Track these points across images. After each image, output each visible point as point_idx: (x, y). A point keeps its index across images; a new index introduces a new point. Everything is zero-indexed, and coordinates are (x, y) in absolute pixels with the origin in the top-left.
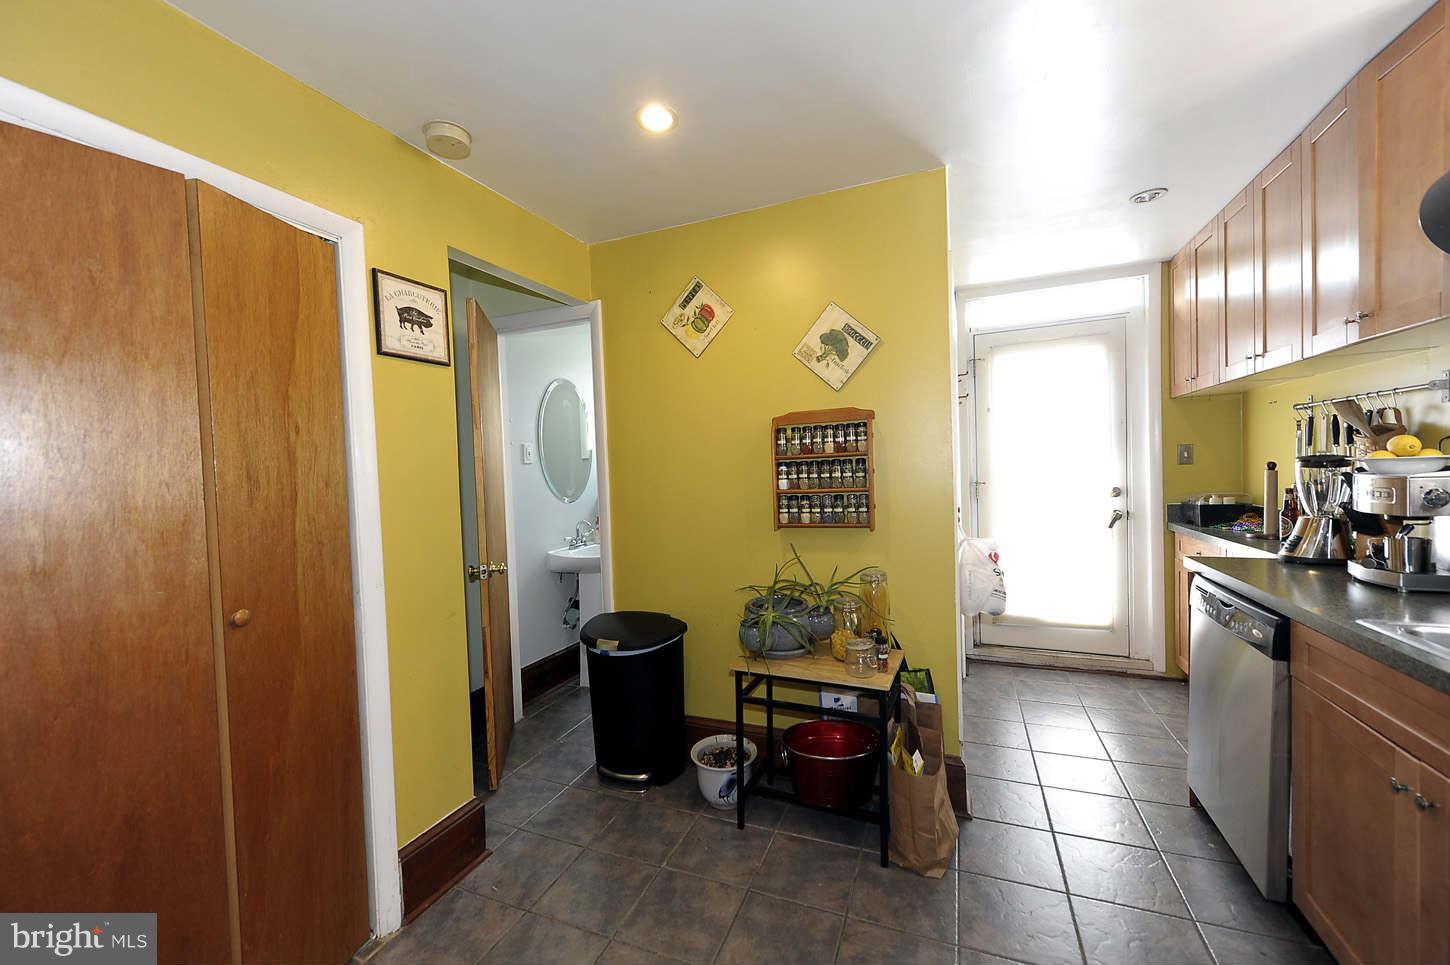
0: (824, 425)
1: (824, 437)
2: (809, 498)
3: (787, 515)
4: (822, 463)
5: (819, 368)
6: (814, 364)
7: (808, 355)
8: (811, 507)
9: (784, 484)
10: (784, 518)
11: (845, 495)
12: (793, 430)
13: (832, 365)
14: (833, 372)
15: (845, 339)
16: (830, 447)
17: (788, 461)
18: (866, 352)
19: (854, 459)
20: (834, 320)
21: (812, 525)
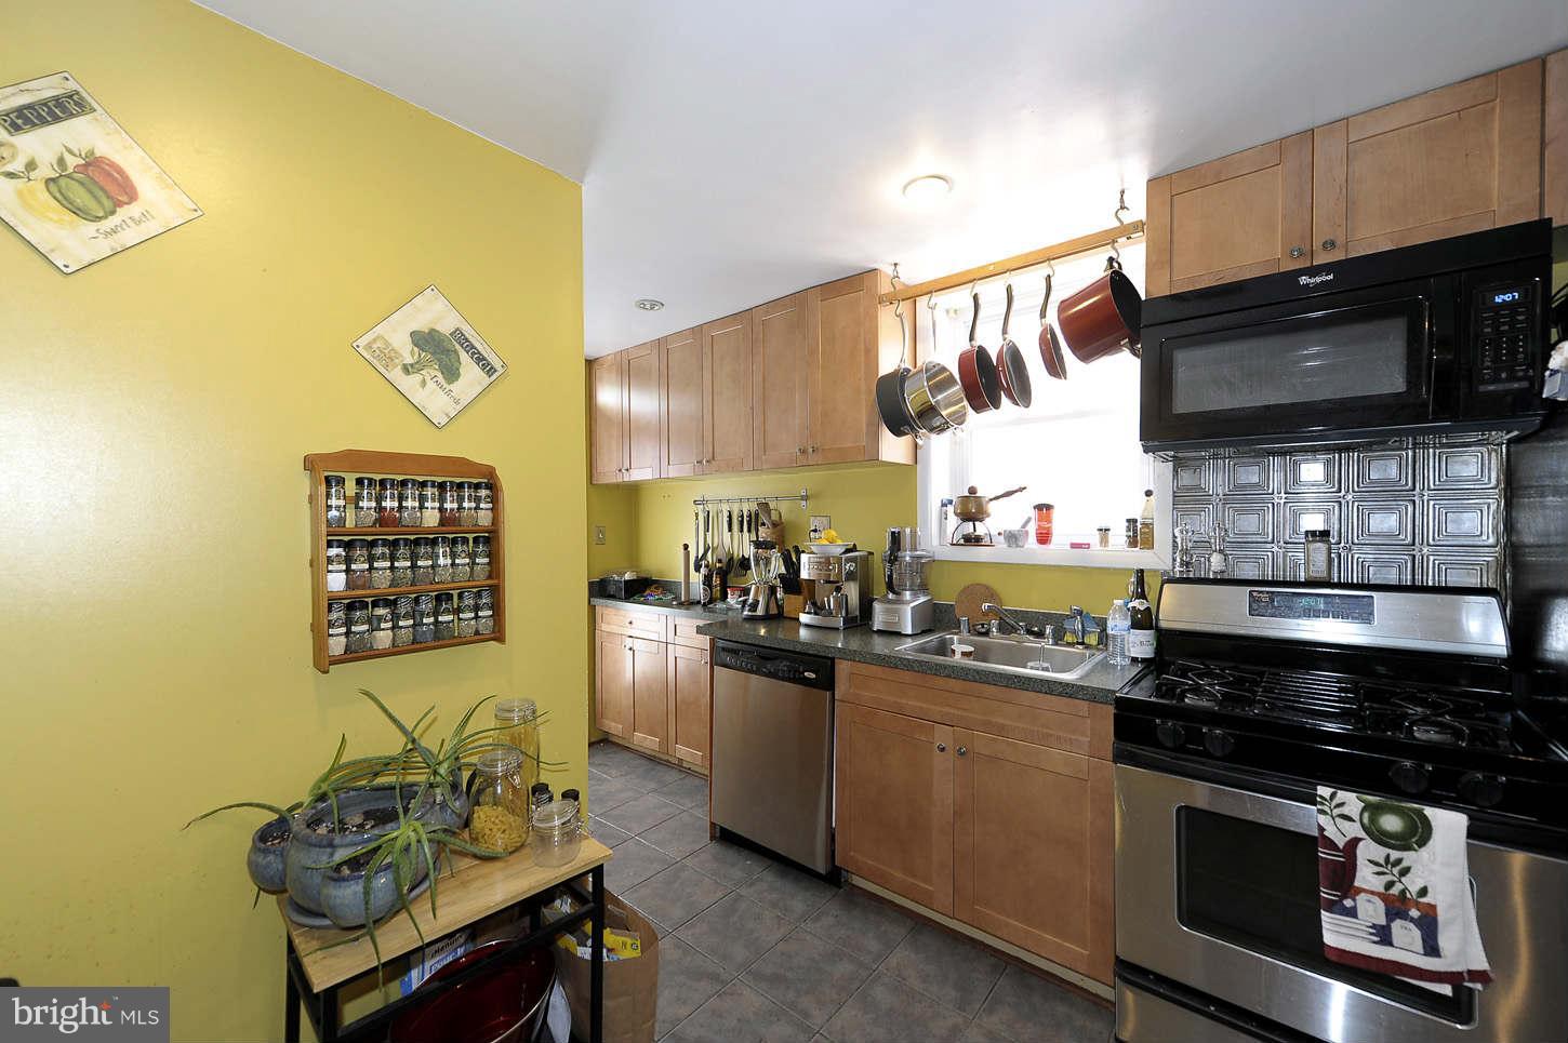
0: (421, 479)
1: (422, 499)
2: (392, 604)
3: (343, 639)
4: (417, 542)
5: (408, 384)
6: (396, 375)
7: (389, 356)
8: (395, 617)
9: (336, 581)
10: (337, 645)
11: (455, 593)
12: (359, 482)
13: (431, 385)
14: (433, 397)
15: (456, 352)
16: (431, 518)
17: (346, 538)
18: (488, 381)
19: (471, 537)
20: (436, 314)
21: (395, 650)
